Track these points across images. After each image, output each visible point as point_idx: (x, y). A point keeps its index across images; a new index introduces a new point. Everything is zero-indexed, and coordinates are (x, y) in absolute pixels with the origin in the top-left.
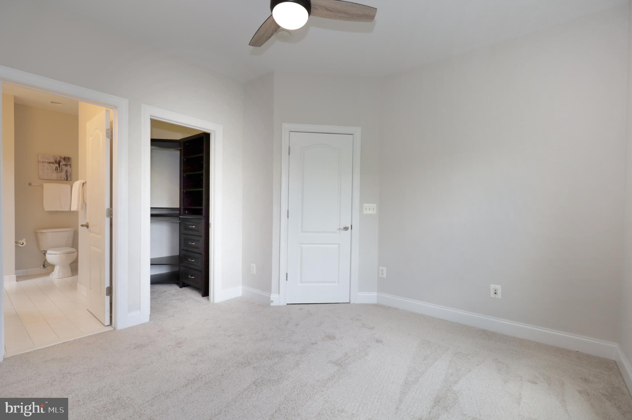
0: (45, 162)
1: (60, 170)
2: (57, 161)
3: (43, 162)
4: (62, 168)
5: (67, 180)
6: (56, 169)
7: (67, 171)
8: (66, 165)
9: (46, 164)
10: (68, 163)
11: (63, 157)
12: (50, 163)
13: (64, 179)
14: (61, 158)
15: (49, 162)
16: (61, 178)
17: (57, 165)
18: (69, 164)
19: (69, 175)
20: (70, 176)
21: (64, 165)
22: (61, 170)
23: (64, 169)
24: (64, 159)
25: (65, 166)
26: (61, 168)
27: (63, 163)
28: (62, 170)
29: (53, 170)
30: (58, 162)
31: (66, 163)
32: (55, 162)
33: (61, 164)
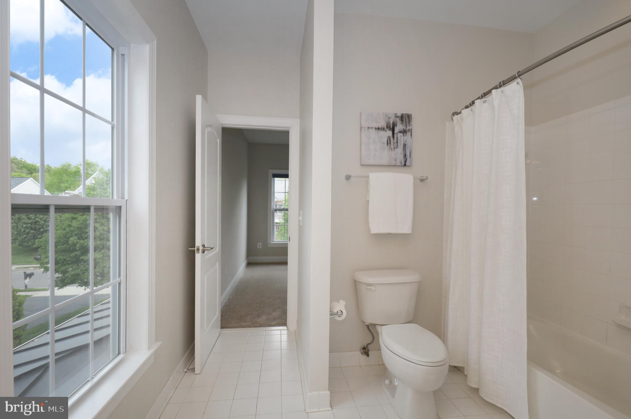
0: (372, 128)
1: (394, 143)
2: (390, 123)
3: (369, 128)
4: (397, 138)
5: (405, 165)
6: (389, 141)
7: (405, 145)
8: (404, 132)
9: (374, 130)
10: (408, 128)
11: (400, 115)
12: (378, 129)
13: (401, 163)
14: (396, 116)
15: (377, 127)
16: (396, 160)
17: (390, 133)
18: (409, 130)
19: (408, 154)
20: (410, 156)
21: (400, 132)
22: (396, 144)
23: (401, 141)
24: (402, 117)
25: (402, 134)
26: (395, 138)
27: (399, 127)
28: (397, 142)
29: (384, 143)
30: (391, 127)
31: (404, 127)
32: (387, 128)
33: (396, 130)
